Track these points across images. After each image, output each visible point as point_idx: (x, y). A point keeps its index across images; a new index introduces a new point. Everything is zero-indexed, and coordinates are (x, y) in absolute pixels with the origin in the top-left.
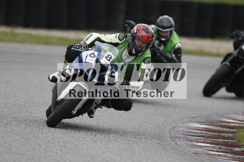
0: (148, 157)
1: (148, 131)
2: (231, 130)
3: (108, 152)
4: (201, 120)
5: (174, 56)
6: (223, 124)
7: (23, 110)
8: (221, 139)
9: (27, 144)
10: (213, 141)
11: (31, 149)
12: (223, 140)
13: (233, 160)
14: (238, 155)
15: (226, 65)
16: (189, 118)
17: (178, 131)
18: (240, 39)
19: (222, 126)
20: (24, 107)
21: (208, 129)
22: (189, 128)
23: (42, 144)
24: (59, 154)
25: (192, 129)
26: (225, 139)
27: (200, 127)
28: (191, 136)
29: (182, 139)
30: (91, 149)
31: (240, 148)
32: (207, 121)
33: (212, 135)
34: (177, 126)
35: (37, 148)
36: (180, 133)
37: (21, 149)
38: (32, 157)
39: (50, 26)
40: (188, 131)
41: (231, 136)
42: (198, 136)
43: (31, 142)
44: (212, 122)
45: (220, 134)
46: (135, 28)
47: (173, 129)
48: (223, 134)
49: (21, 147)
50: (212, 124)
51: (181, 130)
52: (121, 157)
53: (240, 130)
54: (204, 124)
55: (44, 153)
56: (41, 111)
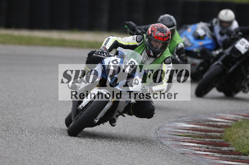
0: (134, 158)
1: (134, 132)
2: (218, 129)
3: (93, 154)
4: (188, 119)
5: (177, 56)
6: (210, 123)
7: (6, 112)
8: (209, 139)
9: (10, 147)
10: (200, 140)
11: (15, 152)
12: (210, 140)
13: (221, 159)
14: (226, 154)
15: (218, 64)
16: (176, 117)
17: (164, 131)
18: (232, 37)
19: (209, 125)
20: (7, 109)
21: (195, 129)
22: (176, 128)
23: (26, 147)
24: (43, 157)
25: (178, 129)
26: (213, 138)
27: (186, 127)
28: (178, 135)
29: (169, 139)
30: (75, 151)
31: (228, 147)
32: (195, 120)
33: (199, 134)
34: (163, 126)
35: (21, 150)
36: (166, 133)
37: (4, 152)
38: (15, 160)
39: (32, 26)
40: (175, 131)
41: (219, 135)
42: (185, 136)
43: (14, 145)
44: (199, 122)
45: (208, 133)
46: (150, 29)
47: (159, 129)
48: (210, 134)
49: (4, 150)
50: (199, 124)
51: (167, 130)
52: (106, 159)
53: (227, 129)
54: (191, 123)
55: (28, 156)
56: (24, 113)
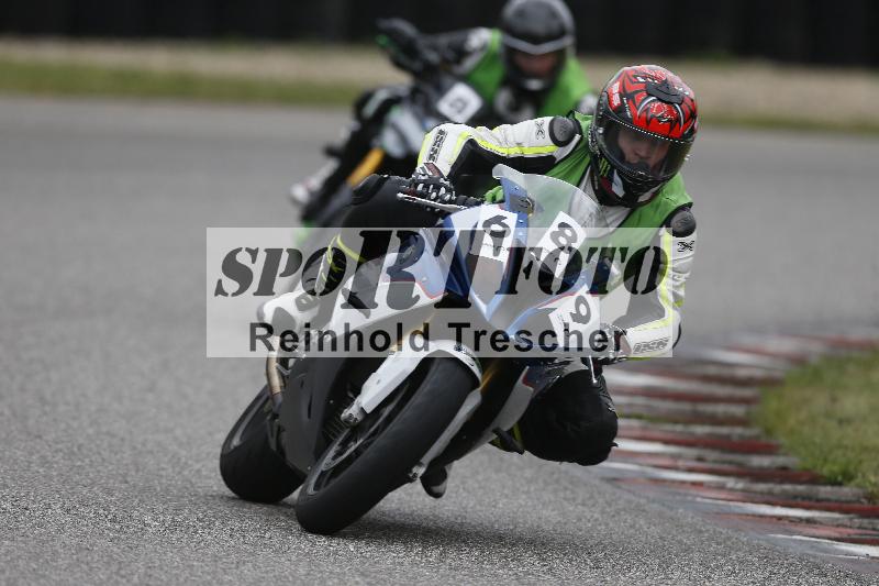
46: (614, 88)
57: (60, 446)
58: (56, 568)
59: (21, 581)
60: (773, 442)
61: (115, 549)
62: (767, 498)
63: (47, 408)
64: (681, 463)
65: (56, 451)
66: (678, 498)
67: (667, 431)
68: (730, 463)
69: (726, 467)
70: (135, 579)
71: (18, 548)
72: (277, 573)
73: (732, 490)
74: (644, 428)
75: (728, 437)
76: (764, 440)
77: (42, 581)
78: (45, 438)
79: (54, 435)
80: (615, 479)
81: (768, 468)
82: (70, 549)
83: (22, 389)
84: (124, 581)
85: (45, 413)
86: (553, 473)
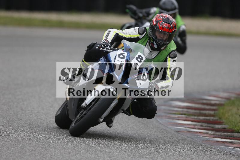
12: (204, 118)
17: (160, 110)
28: (173, 114)
29: (164, 117)
41: (212, 113)
42: (180, 114)
45: (202, 112)
46: (154, 19)
51: (163, 109)
53: (220, 107)
57: (27, 122)
58: (26, 155)
59: (17, 159)
60: (221, 121)
61: (42, 150)
62: (220, 136)
63: (23, 112)
64: (196, 127)
65: (26, 124)
66: (196, 136)
67: (192, 118)
68: (210, 127)
69: (209, 128)
70: (48, 158)
71: (16, 150)
72: (86, 157)
73: (210, 134)
74: (186, 117)
75: (209, 120)
76: (219, 121)
77: (22, 159)
78: (23, 120)
79: (25, 119)
80: (178, 131)
81: (220, 128)
82: (30, 150)
83: (17, 107)
84: (44, 159)
85: (23, 113)
86: (161, 130)
